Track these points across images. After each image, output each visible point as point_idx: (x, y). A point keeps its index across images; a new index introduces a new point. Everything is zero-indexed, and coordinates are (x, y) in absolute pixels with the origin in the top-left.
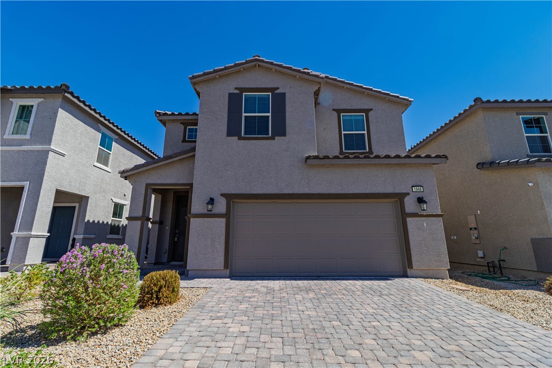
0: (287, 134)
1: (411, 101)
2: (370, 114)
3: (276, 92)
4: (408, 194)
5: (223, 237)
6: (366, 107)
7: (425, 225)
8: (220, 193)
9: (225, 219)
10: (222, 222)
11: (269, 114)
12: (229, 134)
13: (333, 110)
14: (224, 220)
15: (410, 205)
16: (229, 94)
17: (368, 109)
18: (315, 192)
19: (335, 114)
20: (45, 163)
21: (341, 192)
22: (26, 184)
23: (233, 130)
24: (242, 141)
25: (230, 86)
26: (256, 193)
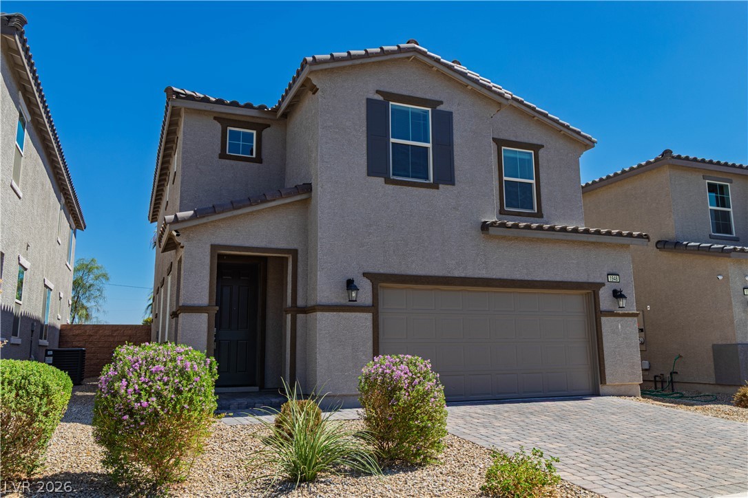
0: (456, 182)
1: (594, 142)
2: (541, 152)
3: (438, 108)
4: (603, 284)
6: (535, 141)
7: (620, 327)
8: (362, 271)
9: (371, 314)
11: (429, 145)
12: (372, 172)
13: (493, 139)
14: (369, 316)
15: (606, 300)
16: (367, 99)
17: (537, 145)
18: (494, 277)
19: (495, 146)
21: (526, 278)
23: (375, 167)
24: (391, 187)
25: (368, 86)
26: (414, 273)
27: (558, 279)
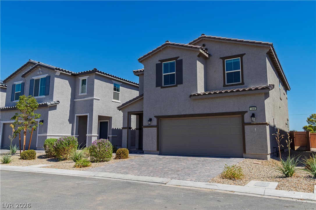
0: (183, 83)
2: (244, 57)
3: (178, 59)
4: (247, 112)
5: (156, 136)
6: (241, 53)
7: (255, 129)
8: (154, 116)
9: (157, 128)
10: (155, 129)
11: (175, 73)
12: (157, 86)
13: (220, 58)
15: (247, 118)
16: (156, 64)
19: (221, 60)
20: (93, 105)
22: (88, 114)
23: (158, 84)
24: (163, 89)
25: (156, 60)
27: (224, 112)
